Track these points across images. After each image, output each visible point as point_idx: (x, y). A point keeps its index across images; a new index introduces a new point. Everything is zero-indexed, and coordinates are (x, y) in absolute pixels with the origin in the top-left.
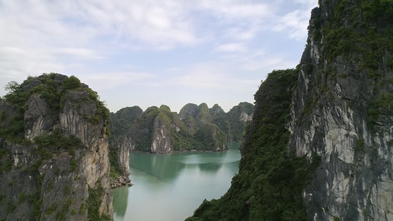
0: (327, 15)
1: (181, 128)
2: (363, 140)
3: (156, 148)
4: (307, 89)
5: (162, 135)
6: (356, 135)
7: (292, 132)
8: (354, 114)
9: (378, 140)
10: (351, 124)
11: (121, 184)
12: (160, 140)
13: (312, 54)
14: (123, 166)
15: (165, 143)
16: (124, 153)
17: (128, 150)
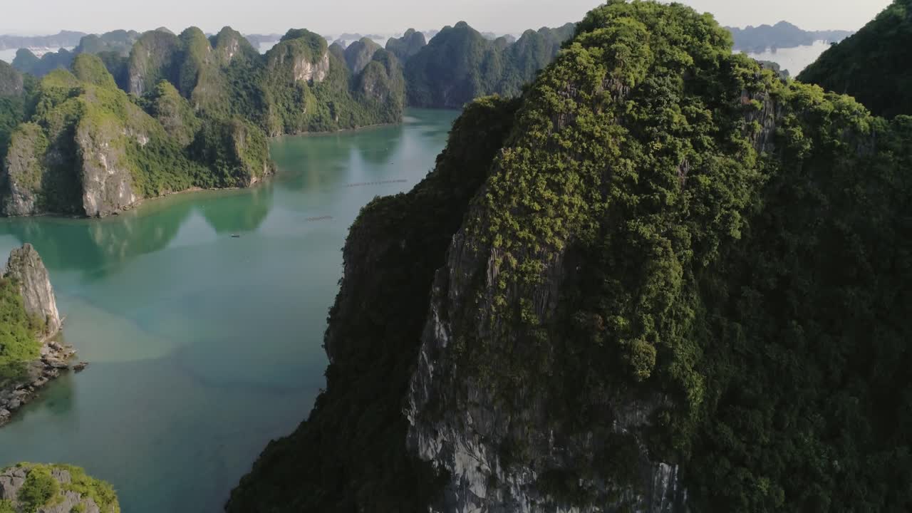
0: (457, 294)
1: (149, 134)
2: (496, 474)
3: (97, 204)
4: (431, 376)
5: (104, 167)
6: (489, 469)
7: (412, 423)
8: (486, 451)
9: (511, 480)
10: (483, 458)
11: (57, 371)
12: (103, 183)
13: (437, 334)
14: (43, 315)
15: (117, 187)
16: (38, 287)
17: (44, 277)
